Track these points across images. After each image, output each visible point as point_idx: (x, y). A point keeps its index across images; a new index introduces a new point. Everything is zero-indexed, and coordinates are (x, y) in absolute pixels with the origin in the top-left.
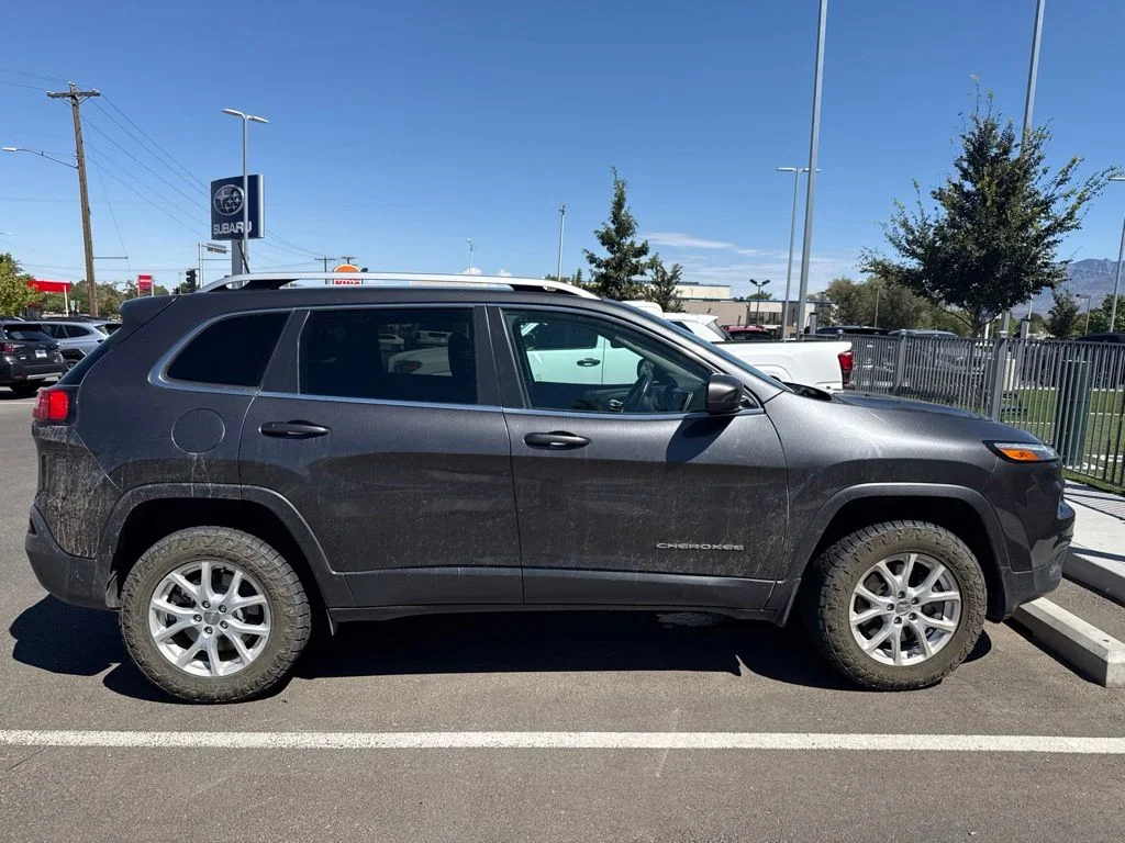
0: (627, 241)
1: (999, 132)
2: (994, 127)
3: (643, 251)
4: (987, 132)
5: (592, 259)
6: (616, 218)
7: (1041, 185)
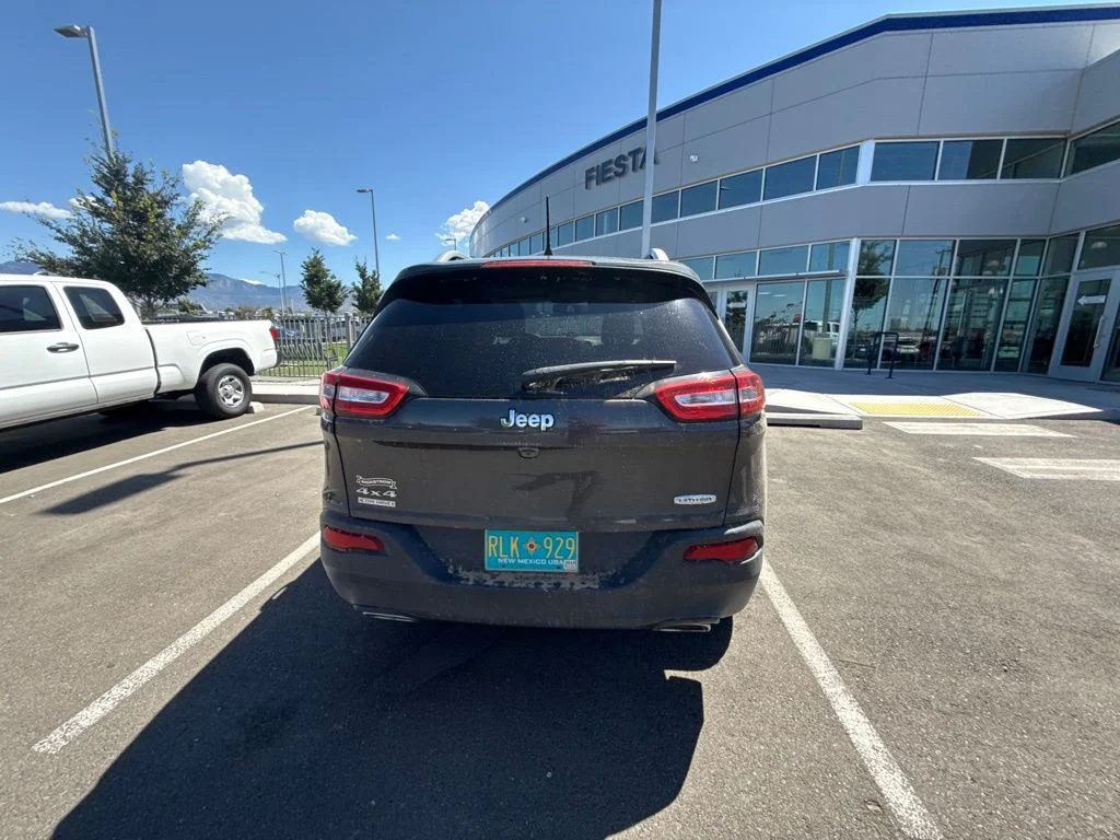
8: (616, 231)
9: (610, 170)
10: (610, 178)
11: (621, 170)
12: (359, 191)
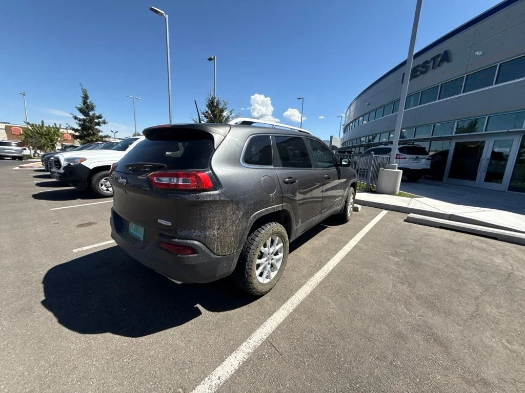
0: (91, 113)
1: (216, 100)
2: (215, 98)
3: (100, 117)
4: (213, 99)
5: (76, 118)
6: (85, 103)
7: (225, 114)
8: (417, 105)
9: (418, 71)
10: (418, 76)
11: (424, 70)
12: (298, 99)
